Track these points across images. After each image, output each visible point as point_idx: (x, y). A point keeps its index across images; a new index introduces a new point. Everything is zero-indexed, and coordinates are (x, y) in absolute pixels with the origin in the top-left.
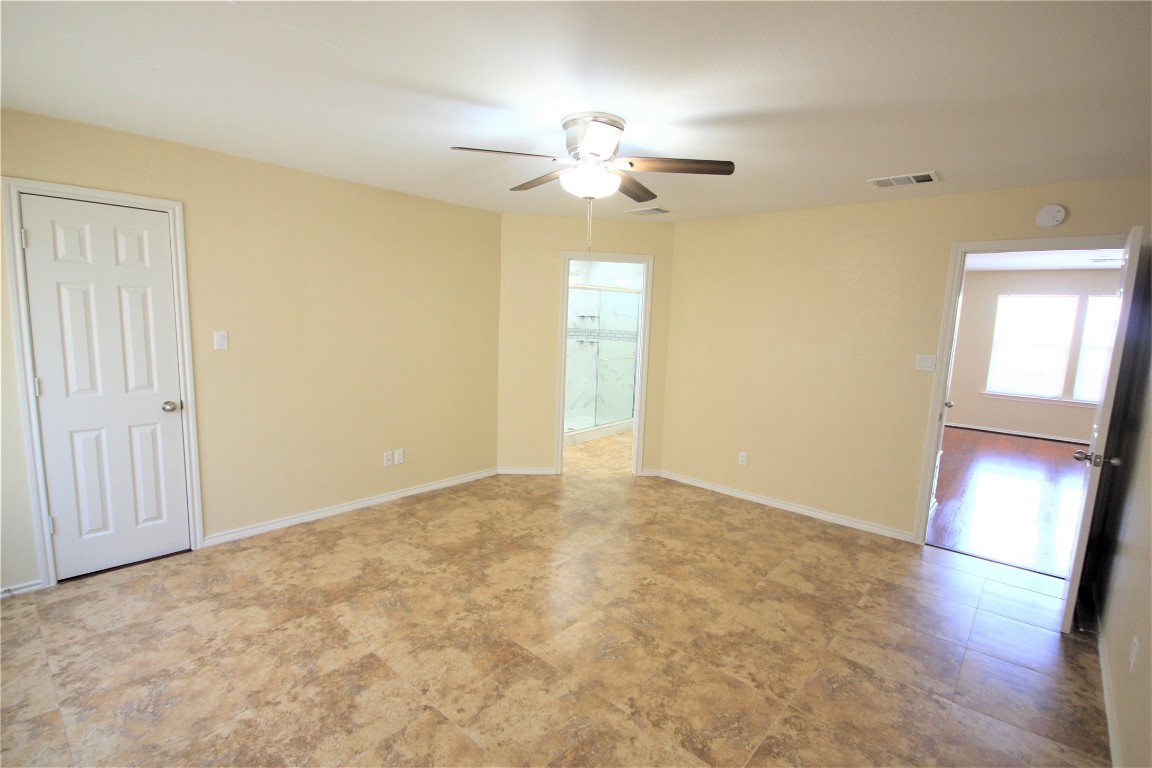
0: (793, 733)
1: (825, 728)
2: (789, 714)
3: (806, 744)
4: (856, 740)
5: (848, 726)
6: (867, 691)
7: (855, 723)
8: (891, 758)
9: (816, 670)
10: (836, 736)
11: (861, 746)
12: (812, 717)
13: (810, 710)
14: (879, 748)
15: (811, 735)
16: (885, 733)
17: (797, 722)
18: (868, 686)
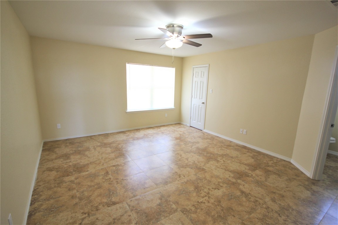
0: (107, 178)
1: (103, 183)
2: (111, 180)
3: (103, 178)
4: (96, 187)
5: (100, 188)
6: (104, 199)
7: (99, 189)
8: (87, 189)
9: (119, 193)
10: (100, 184)
11: (94, 186)
12: (108, 183)
13: (109, 184)
14: (90, 189)
15: (104, 180)
16: (91, 193)
17: (108, 180)
18: (105, 200)
